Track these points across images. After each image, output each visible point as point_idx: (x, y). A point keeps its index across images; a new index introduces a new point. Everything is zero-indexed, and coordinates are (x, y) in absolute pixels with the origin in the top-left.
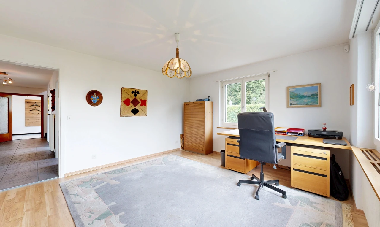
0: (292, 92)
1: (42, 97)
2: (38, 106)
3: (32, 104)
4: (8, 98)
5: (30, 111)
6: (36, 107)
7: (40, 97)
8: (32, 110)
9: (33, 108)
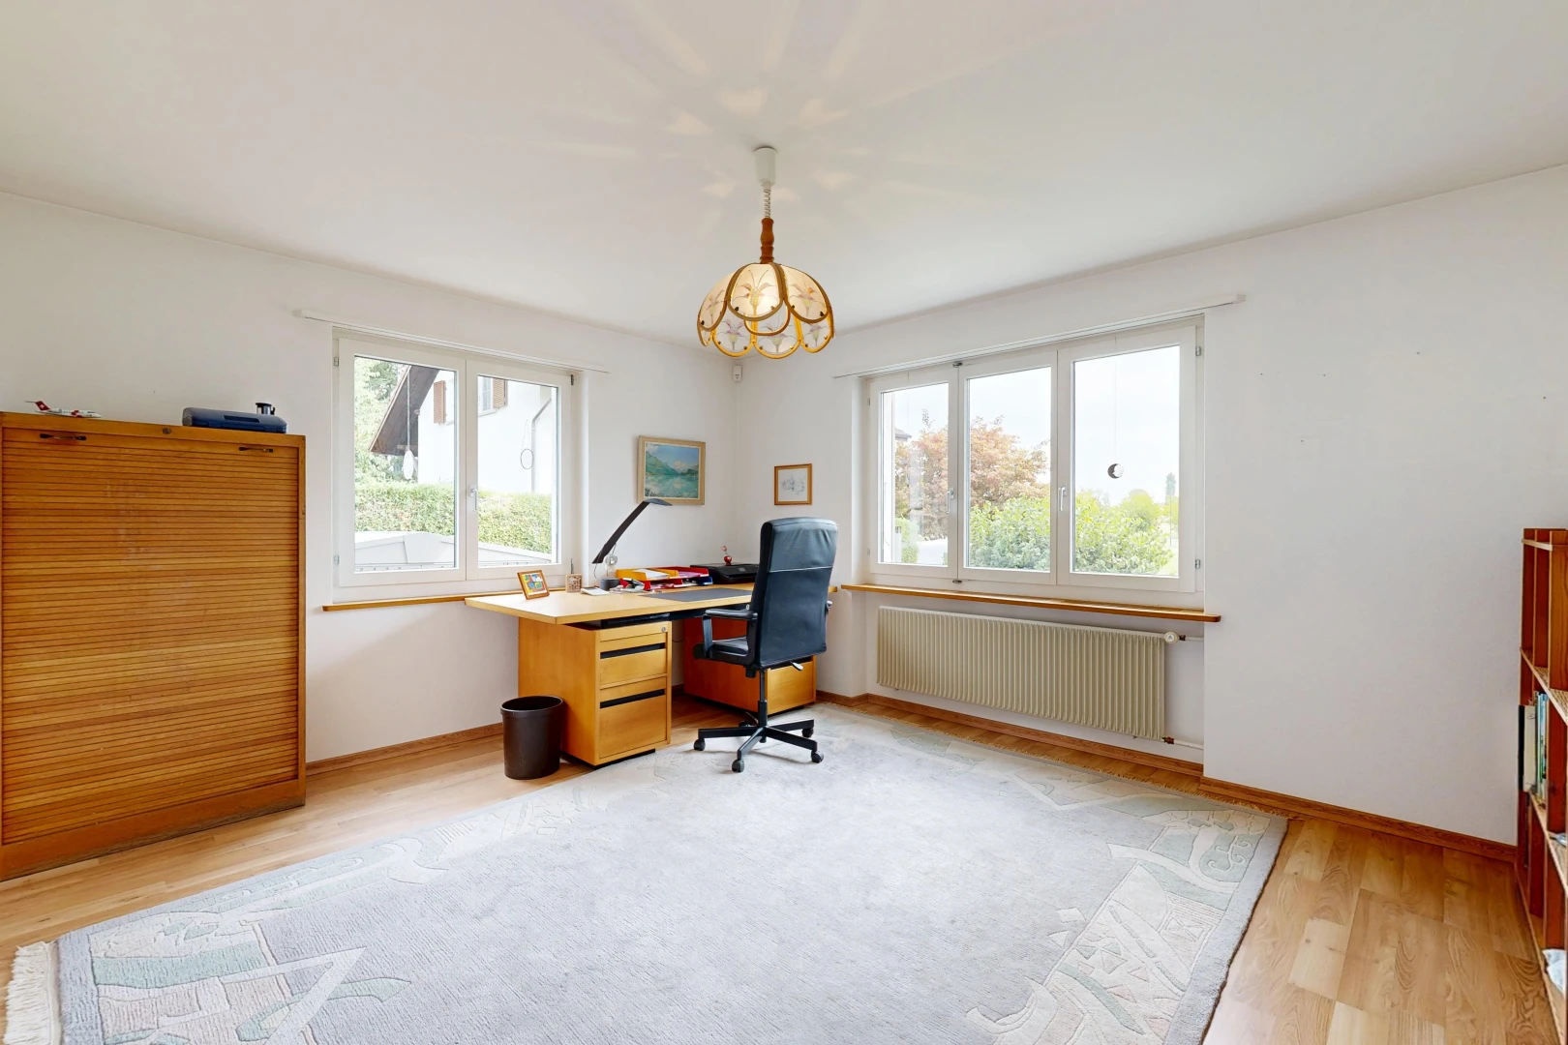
0: (650, 456)
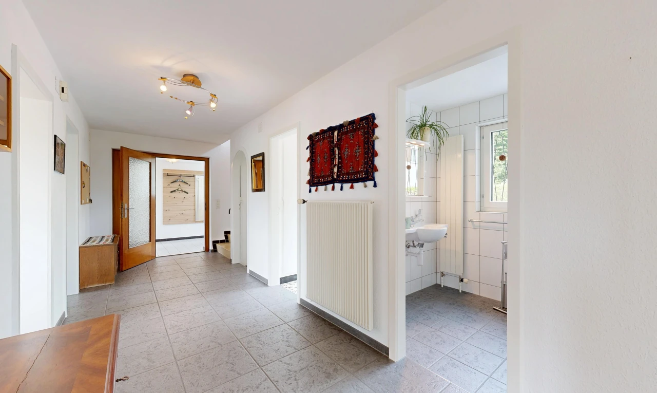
1: (207, 160)
2: (185, 182)
3: (174, 178)
4: (150, 164)
5: (171, 192)
6: (182, 184)
7: (203, 163)
8: (175, 191)
9: (175, 186)
